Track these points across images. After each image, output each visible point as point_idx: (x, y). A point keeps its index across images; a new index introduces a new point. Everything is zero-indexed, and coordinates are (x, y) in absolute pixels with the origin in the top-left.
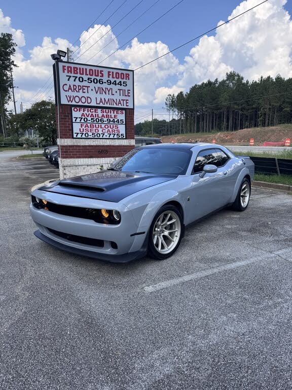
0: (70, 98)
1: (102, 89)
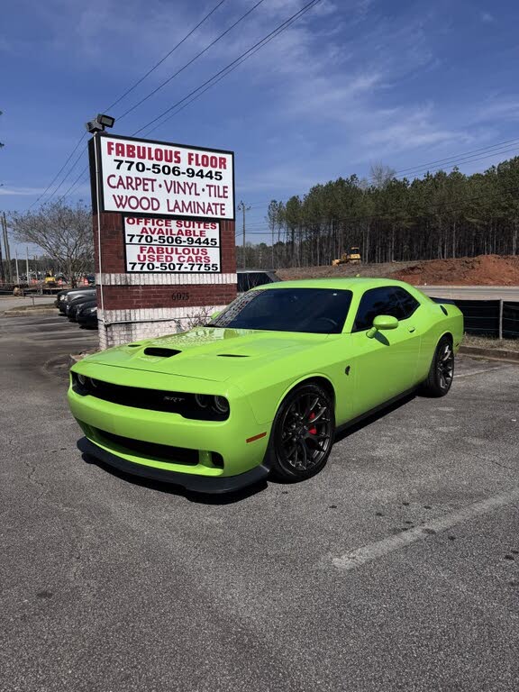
0: (121, 200)
1: (179, 185)
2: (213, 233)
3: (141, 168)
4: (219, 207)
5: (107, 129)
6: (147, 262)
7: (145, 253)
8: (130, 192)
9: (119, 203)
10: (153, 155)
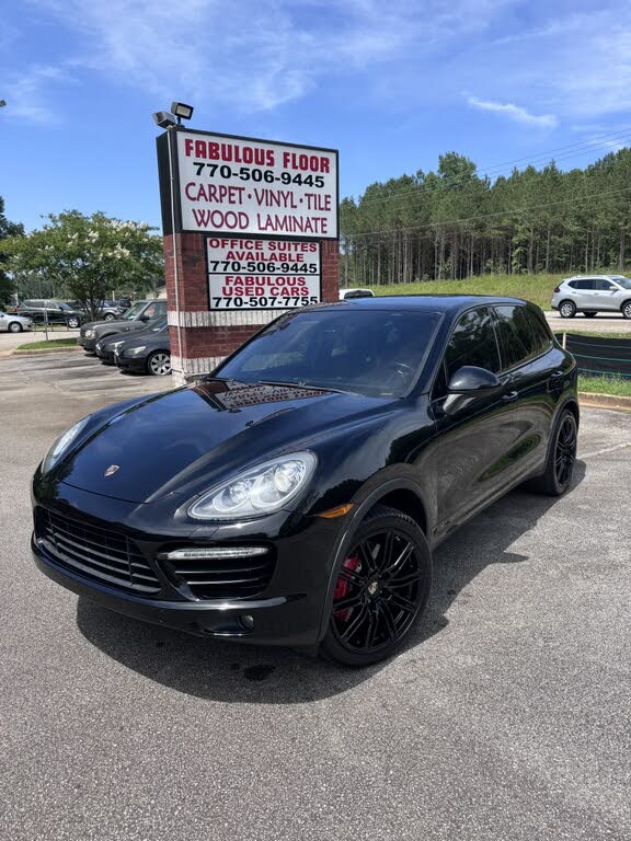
0: (202, 216)
1: (272, 194)
2: (312, 257)
3: (226, 174)
4: (319, 222)
5: (183, 121)
6: (234, 296)
7: (231, 284)
8: (213, 206)
9: (199, 218)
10: (241, 156)
